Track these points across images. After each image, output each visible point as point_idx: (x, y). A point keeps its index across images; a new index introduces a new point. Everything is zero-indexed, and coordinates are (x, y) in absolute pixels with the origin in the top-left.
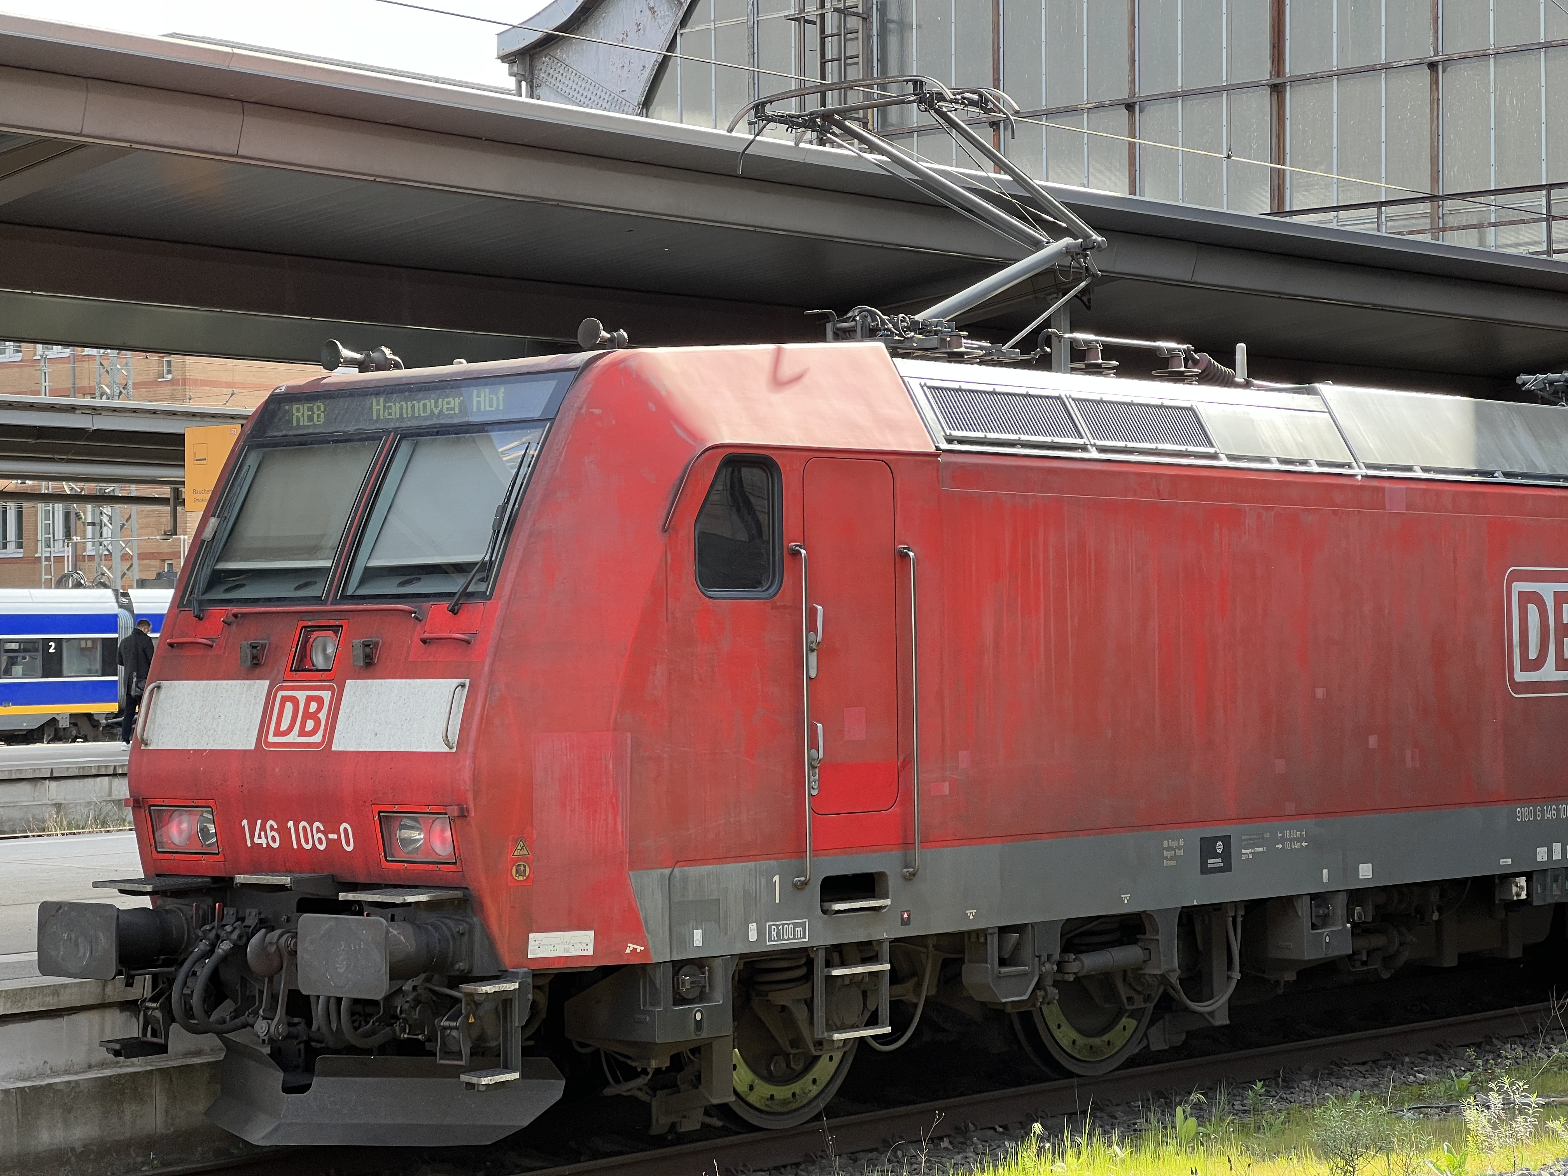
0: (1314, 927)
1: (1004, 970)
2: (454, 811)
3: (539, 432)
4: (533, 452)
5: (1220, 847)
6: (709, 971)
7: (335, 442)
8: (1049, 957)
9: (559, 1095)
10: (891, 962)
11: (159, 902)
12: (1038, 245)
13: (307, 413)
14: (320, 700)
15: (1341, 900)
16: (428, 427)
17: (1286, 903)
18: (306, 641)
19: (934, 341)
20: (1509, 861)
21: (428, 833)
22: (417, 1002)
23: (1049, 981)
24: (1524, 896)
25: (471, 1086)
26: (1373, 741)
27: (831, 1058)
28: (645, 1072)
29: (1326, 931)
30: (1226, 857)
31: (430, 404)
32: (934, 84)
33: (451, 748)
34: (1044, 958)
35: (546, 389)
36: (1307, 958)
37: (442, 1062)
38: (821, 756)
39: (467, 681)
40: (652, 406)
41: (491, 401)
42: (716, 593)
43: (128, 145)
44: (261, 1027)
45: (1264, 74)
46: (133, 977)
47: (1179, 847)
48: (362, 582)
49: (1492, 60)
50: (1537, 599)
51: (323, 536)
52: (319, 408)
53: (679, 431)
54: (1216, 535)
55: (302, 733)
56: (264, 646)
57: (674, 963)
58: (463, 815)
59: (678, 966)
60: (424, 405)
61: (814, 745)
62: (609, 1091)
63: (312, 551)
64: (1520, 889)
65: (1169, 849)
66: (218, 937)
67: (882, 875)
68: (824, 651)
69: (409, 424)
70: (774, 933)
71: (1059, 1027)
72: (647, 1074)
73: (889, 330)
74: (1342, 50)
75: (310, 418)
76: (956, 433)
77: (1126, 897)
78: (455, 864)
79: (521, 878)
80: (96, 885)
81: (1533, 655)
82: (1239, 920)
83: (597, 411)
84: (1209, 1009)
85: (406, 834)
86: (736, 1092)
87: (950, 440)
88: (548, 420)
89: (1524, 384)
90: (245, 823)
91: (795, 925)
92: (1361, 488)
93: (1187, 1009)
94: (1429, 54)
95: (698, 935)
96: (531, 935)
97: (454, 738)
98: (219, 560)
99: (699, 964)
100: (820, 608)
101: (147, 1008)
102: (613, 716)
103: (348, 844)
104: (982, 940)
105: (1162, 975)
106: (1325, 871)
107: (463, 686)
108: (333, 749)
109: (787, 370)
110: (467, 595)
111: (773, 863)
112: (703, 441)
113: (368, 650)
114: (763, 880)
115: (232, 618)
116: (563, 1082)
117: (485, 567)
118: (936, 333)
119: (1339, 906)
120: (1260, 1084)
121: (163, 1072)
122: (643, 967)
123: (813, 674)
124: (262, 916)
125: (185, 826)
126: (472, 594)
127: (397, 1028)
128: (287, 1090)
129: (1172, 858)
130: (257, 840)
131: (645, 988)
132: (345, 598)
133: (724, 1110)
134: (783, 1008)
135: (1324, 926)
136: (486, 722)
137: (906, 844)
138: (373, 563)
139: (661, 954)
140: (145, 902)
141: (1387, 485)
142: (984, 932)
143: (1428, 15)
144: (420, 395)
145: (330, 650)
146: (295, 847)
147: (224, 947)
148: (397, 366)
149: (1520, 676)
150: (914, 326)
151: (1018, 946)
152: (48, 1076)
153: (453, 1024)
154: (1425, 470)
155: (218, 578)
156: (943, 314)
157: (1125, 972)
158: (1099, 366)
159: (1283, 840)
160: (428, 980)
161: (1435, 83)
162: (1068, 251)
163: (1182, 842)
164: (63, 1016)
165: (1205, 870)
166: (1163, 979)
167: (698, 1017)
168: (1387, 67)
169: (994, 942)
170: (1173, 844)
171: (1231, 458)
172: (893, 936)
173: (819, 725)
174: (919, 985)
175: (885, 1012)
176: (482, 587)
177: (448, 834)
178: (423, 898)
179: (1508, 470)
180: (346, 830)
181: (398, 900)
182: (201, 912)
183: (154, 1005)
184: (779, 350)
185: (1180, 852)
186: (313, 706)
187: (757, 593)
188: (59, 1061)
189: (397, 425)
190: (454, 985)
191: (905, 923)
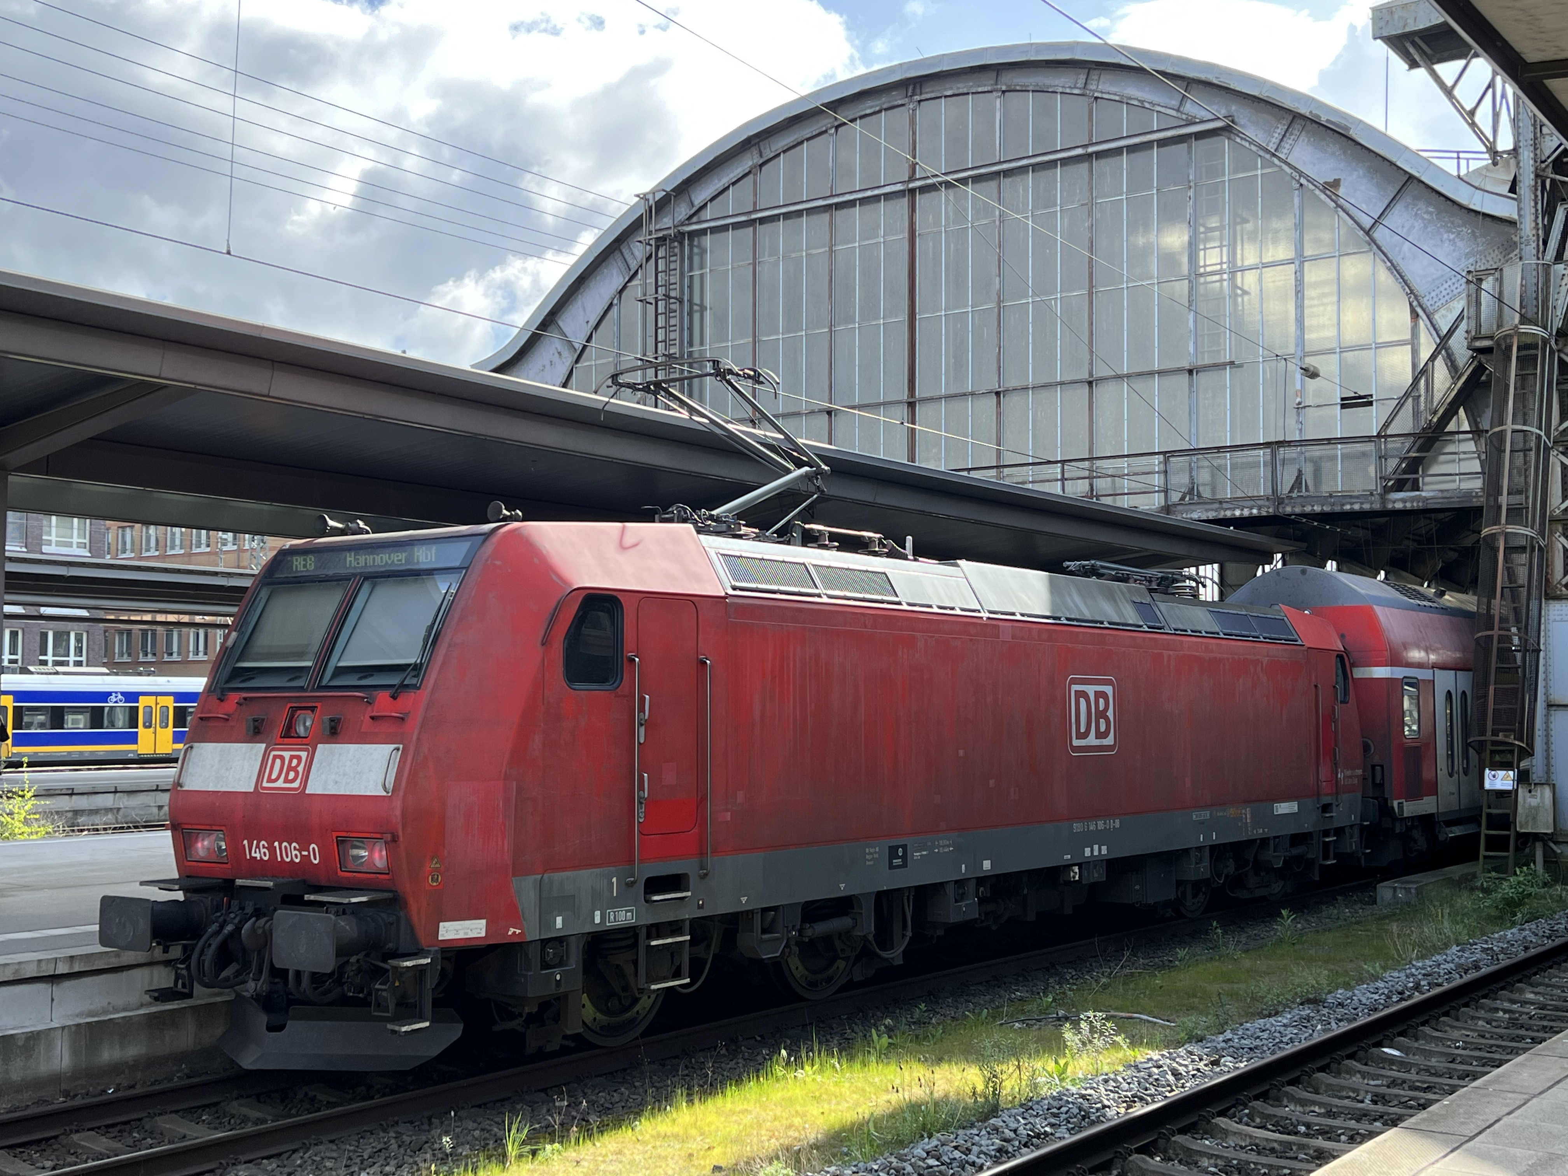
0: (956, 901)
1: (765, 936)
2: (388, 837)
3: (457, 575)
4: (453, 591)
5: (900, 852)
6: (567, 945)
7: (319, 581)
8: (793, 927)
9: (459, 1034)
10: (690, 934)
11: (188, 895)
12: (788, 471)
13: (302, 563)
14: (299, 758)
15: (973, 883)
16: (382, 572)
17: (939, 887)
18: (292, 716)
19: (724, 527)
20: (1069, 856)
21: (371, 852)
22: (359, 971)
23: (792, 943)
24: (1077, 878)
25: (394, 1032)
26: (992, 783)
27: (649, 997)
28: (520, 1015)
29: (963, 903)
30: (904, 858)
31: (385, 557)
32: (728, 363)
33: (388, 793)
34: (790, 928)
35: (464, 547)
36: (952, 921)
37: (376, 1014)
38: (646, 796)
39: (401, 746)
40: (536, 561)
41: (427, 555)
42: (578, 686)
43: (193, 386)
44: (251, 985)
45: (905, 395)
46: (168, 947)
47: (875, 852)
48: (333, 677)
49: (1030, 392)
50: (1084, 695)
51: (308, 645)
52: (311, 560)
53: (554, 577)
54: (900, 653)
55: (286, 781)
56: (263, 720)
57: (542, 940)
58: (395, 839)
59: (545, 942)
60: (382, 558)
61: (641, 788)
62: (496, 1028)
63: (300, 656)
64: (1075, 873)
65: (870, 854)
66: (225, 921)
67: (686, 874)
68: (649, 725)
69: (370, 570)
70: (612, 917)
71: (797, 968)
72: (522, 1016)
73: (695, 519)
74: (947, 384)
75: (305, 566)
76: (738, 584)
77: (842, 886)
78: (388, 874)
79: (435, 884)
80: (143, 883)
81: (1083, 730)
82: (911, 898)
83: (498, 563)
84: (891, 956)
85: (355, 852)
86: (584, 1022)
87: (734, 588)
88: (465, 568)
89: (1068, 567)
90: (245, 842)
91: (627, 911)
92: (985, 625)
93: (879, 956)
94: (996, 387)
95: (559, 920)
96: (441, 924)
97: (390, 785)
98: (238, 661)
99: (560, 940)
100: (647, 697)
101: (178, 968)
102: (503, 770)
103: (315, 859)
104: (750, 917)
105: (864, 936)
106: (963, 866)
107: (398, 749)
108: (307, 792)
109: (628, 540)
110: (403, 687)
111: (612, 868)
112: (570, 585)
113: (333, 723)
114: (605, 881)
115: (242, 701)
116: (461, 1026)
117: (416, 668)
118: (725, 522)
119: (971, 887)
120: (923, 1005)
121: (192, 1008)
122: (520, 944)
123: (642, 741)
124: (257, 906)
125: (206, 843)
126: (407, 686)
127: (346, 988)
128: (271, 1028)
129: (871, 860)
130: (253, 855)
131: (521, 959)
132: (321, 688)
133: (577, 1037)
134: (618, 966)
135: (962, 900)
136: (413, 774)
137: (702, 854)
138: (342, 664)
139: (533, 935)
140: (179, 896)
141: (1000, 623)
142: (752, 912)
143: (995, 366)
144: (379, 550)
145: (308, 723)
146: (279, 859)
147: (229, 928)
148: (368, 533)
149: (1076, 743)
150: (711, 518)
151: (774, 920)
152: (111, 1013)
153: (383, 987)
154: (1022, 615)
155: (238, 673)
156: (729, 511)
157: (840, 934)
158: (826, 545)
159: (938, 847)
160: (367, 955)
161: (999, 403)
162: (807, 476)
163: (877, 849)
164: (122, 971)
165: (891, 867)
166: (865, 937)
167: (558, 977)
168: (972, 394)
169: (758, 918)
170: (872, 850)
171: (909, 604)
172: (691, 917)
173: (646, 775)
174: (708, 946)
175: (686, 968)
176: (414, 681)
177: (384, 853)
178: (364, 899)
179: (1069, 616)
180: (314, 849)
181: (346, 901)
182: (215, 903)
183: (182, 966)
184: (624, 528)
185: (876, 856)
186: (295, 762)
187: (605, 686)
188: (119, 1001)
189: (362, 570)
190: (385, 961)
191: (701, 907)
